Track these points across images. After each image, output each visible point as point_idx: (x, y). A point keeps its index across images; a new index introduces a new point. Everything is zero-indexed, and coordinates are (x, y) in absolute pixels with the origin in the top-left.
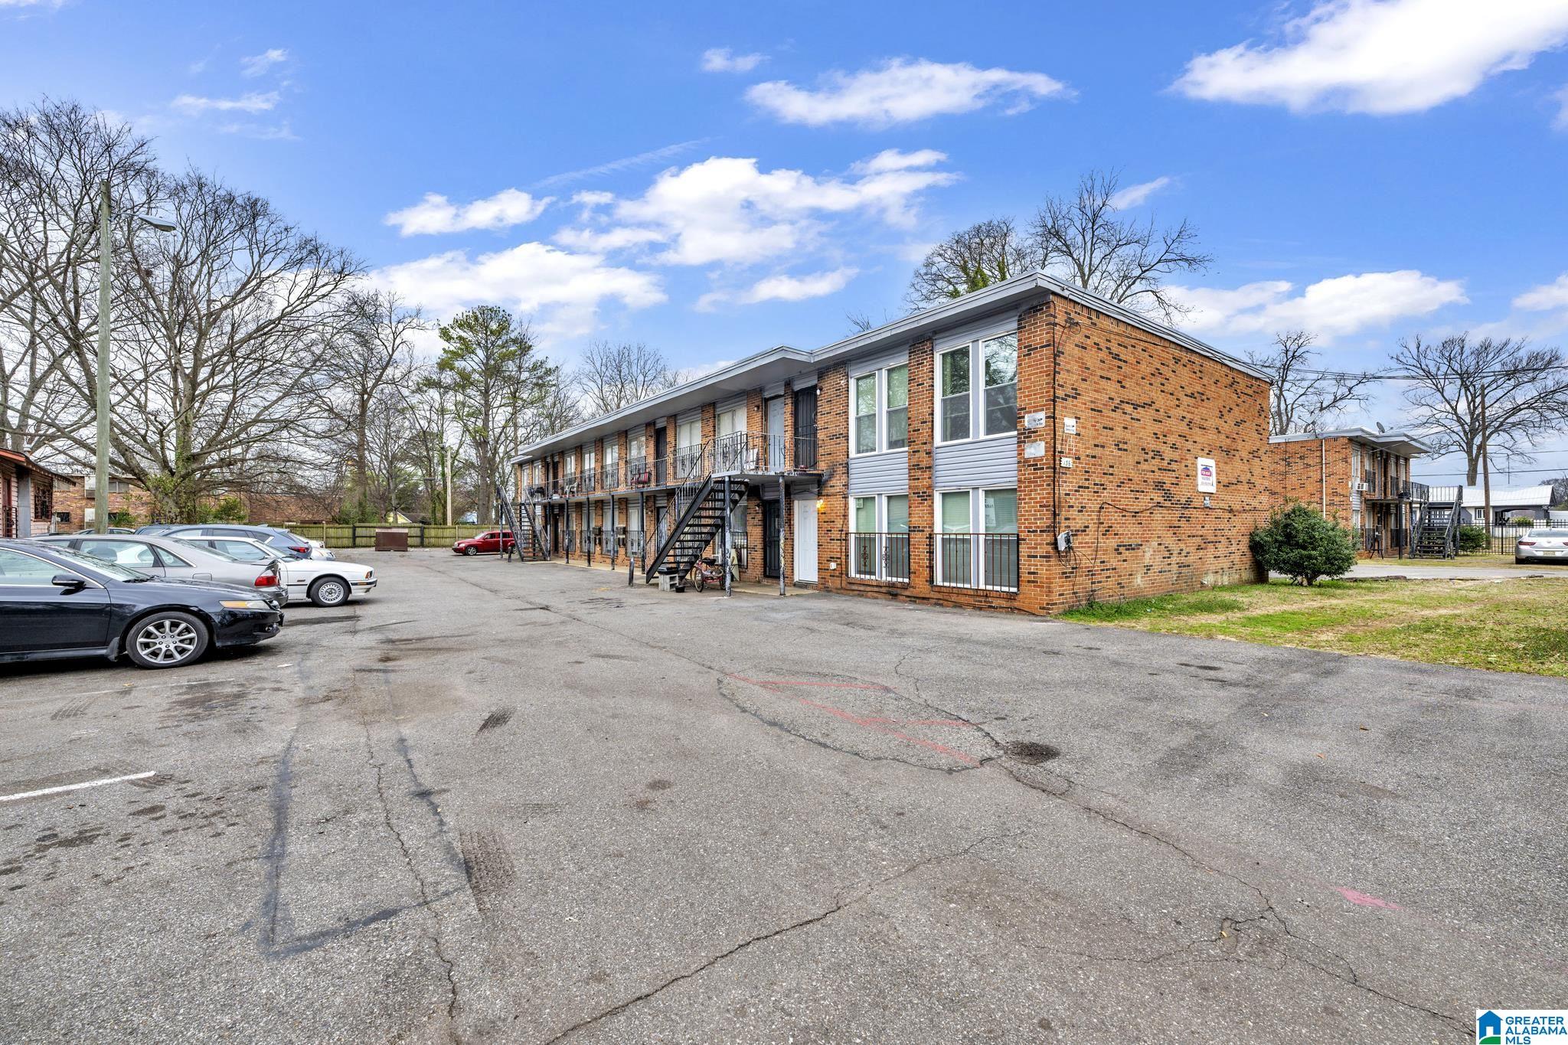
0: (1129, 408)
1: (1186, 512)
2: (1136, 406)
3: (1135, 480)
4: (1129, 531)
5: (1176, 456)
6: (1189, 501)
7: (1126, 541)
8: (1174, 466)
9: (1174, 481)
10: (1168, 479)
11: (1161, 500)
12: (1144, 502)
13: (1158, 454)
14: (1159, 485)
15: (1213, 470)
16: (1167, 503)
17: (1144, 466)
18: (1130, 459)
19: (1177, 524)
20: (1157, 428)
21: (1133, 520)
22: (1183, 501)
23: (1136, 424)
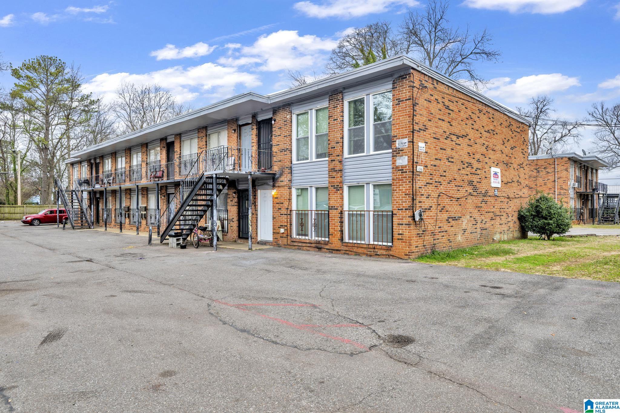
0: (454, 138)
1: (485, 198)
2: (458, 137)
3: (458, 179)
4: (454, 209)
5: (479, 166)
6: (487, 192)
7: (453, 215)
8: (479, 172)
9: (479, 180)
10: (475, 179)
11: (471, 191)
12: (462, 193)
13: (470, 165)
14: (471, 183)
15: (499, 174)
16: (475, 194)
17: (463, 172)
18: (455, 168)
19: (480, 205)
20: (469, 149)
21: (456, 203)
22: (483, 192)
23: (458, 147)
